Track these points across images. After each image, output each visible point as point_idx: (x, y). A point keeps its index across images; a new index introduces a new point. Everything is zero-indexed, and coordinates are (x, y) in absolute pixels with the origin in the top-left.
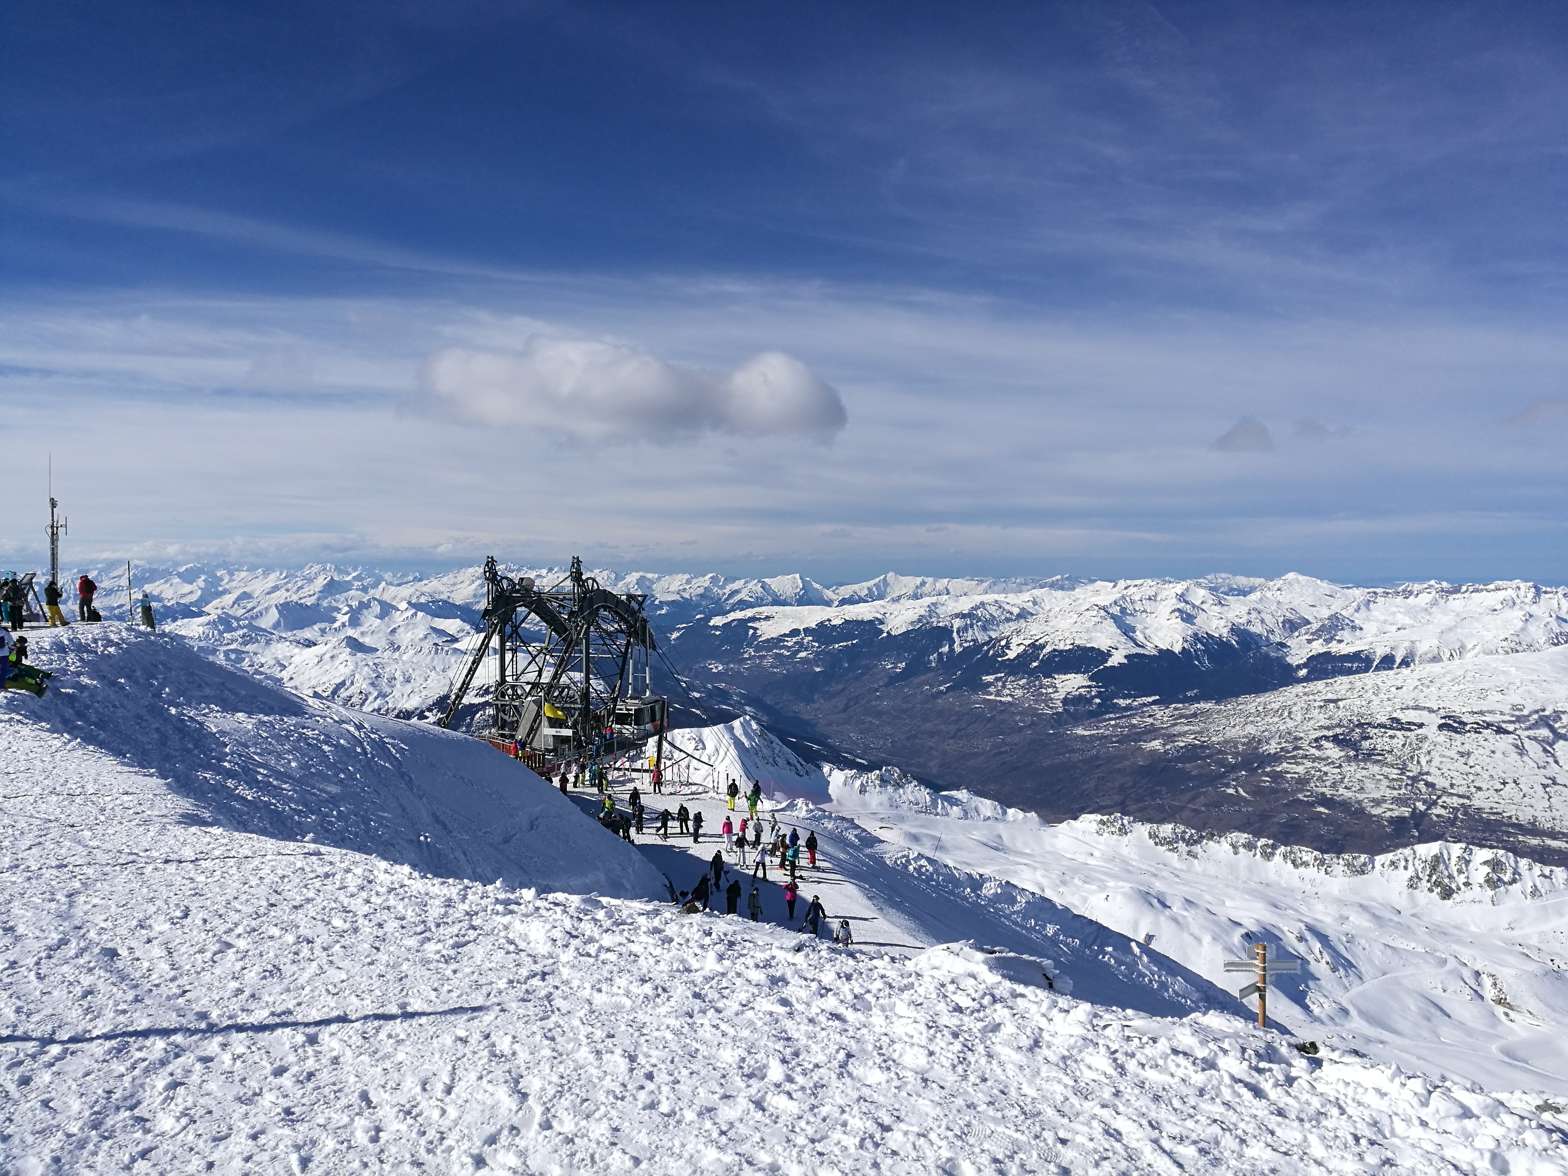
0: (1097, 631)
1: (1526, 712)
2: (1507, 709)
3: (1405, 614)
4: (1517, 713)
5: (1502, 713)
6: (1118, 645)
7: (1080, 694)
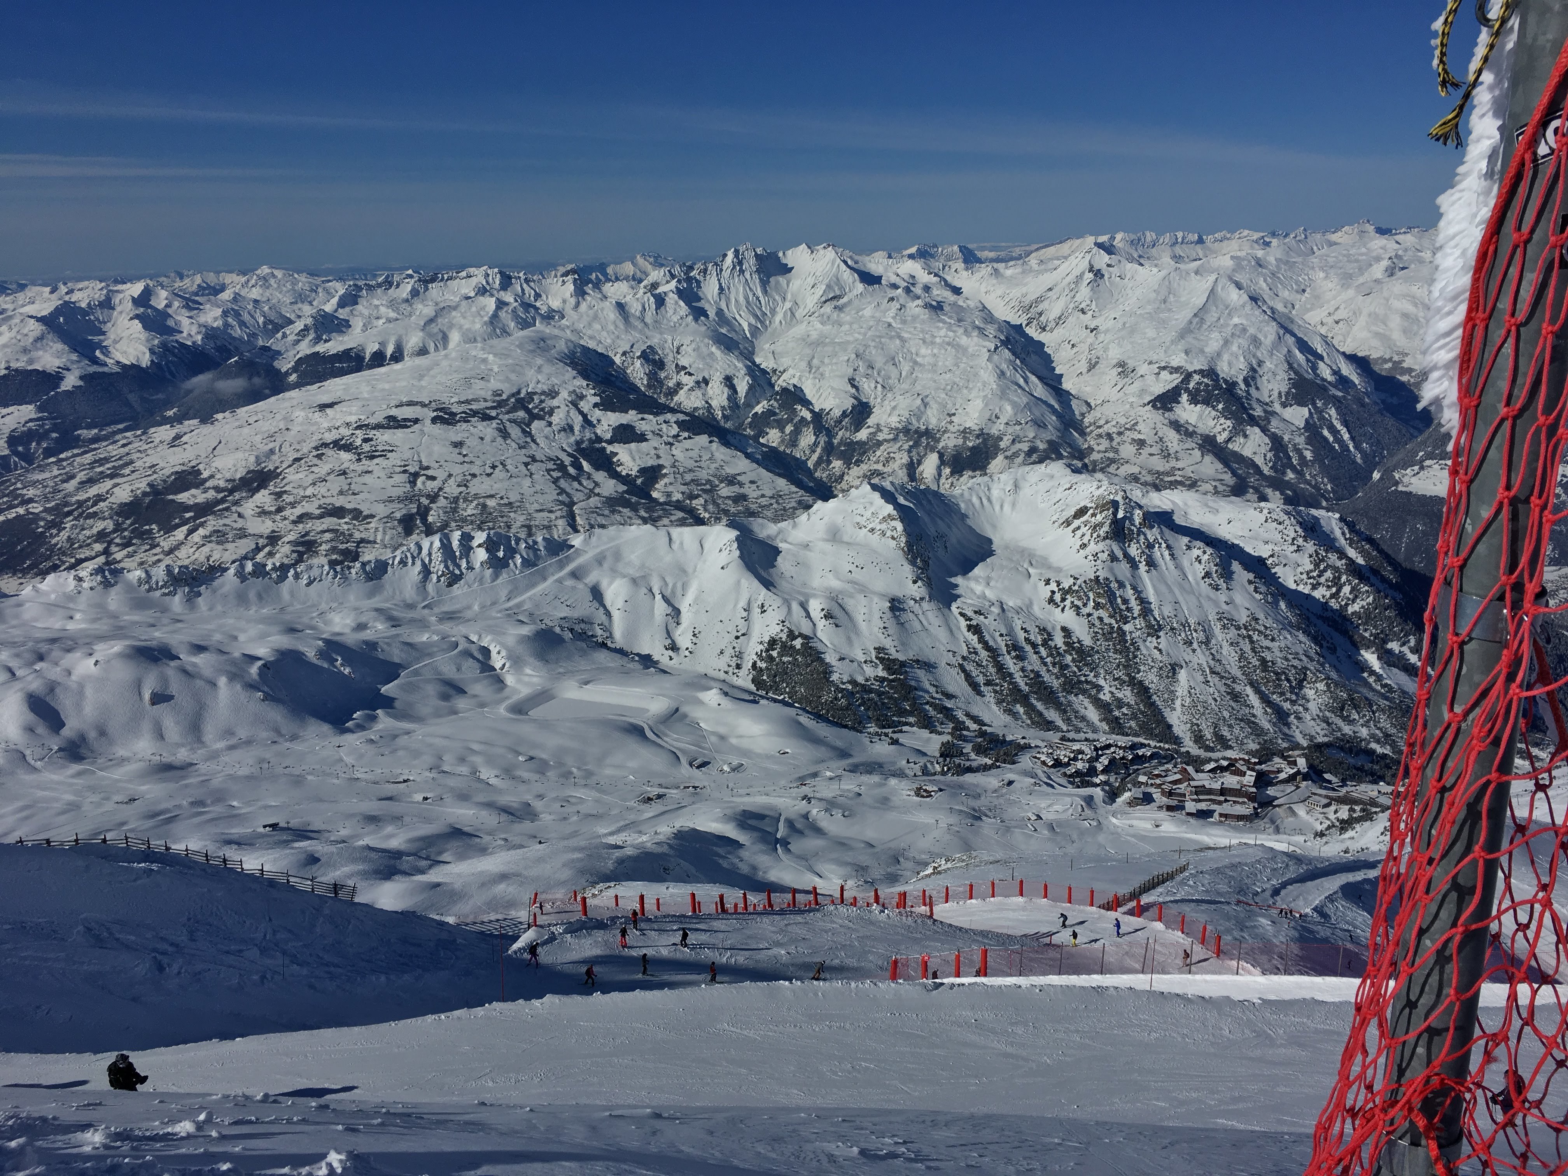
0: (37, 349)
1: (504, 397)
2: (489, 395)
3: (388, 307)
4: (497, 398)
5: (485, 400)
6: (68, 364)
7: (30, 430)
